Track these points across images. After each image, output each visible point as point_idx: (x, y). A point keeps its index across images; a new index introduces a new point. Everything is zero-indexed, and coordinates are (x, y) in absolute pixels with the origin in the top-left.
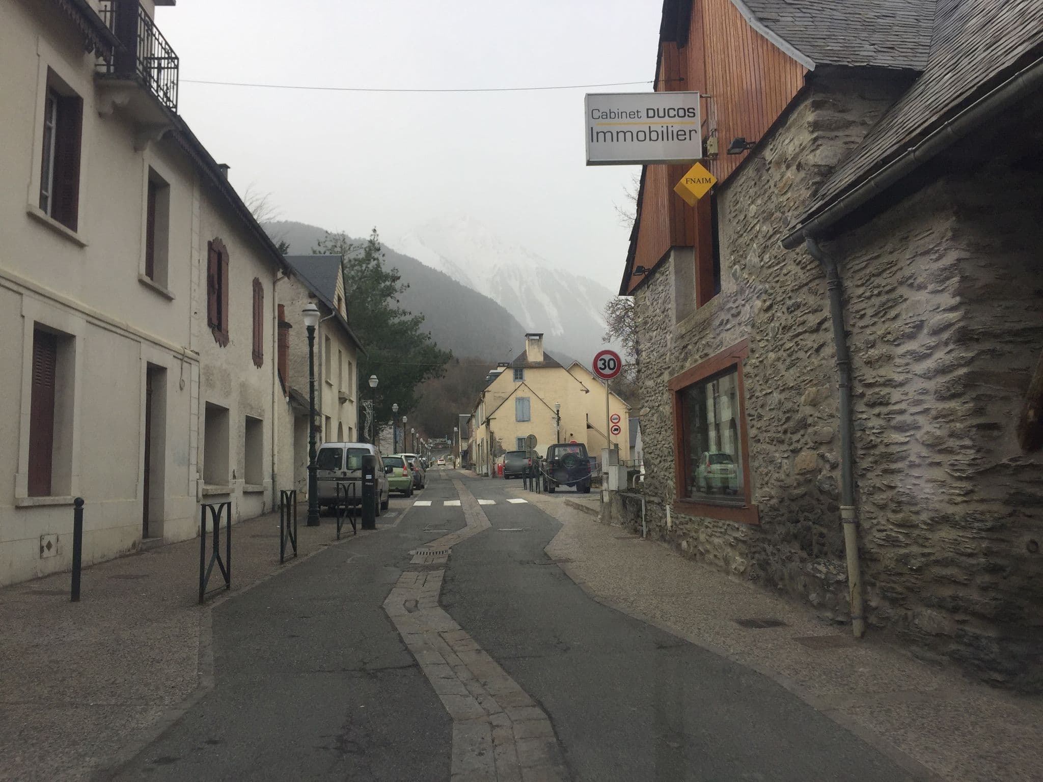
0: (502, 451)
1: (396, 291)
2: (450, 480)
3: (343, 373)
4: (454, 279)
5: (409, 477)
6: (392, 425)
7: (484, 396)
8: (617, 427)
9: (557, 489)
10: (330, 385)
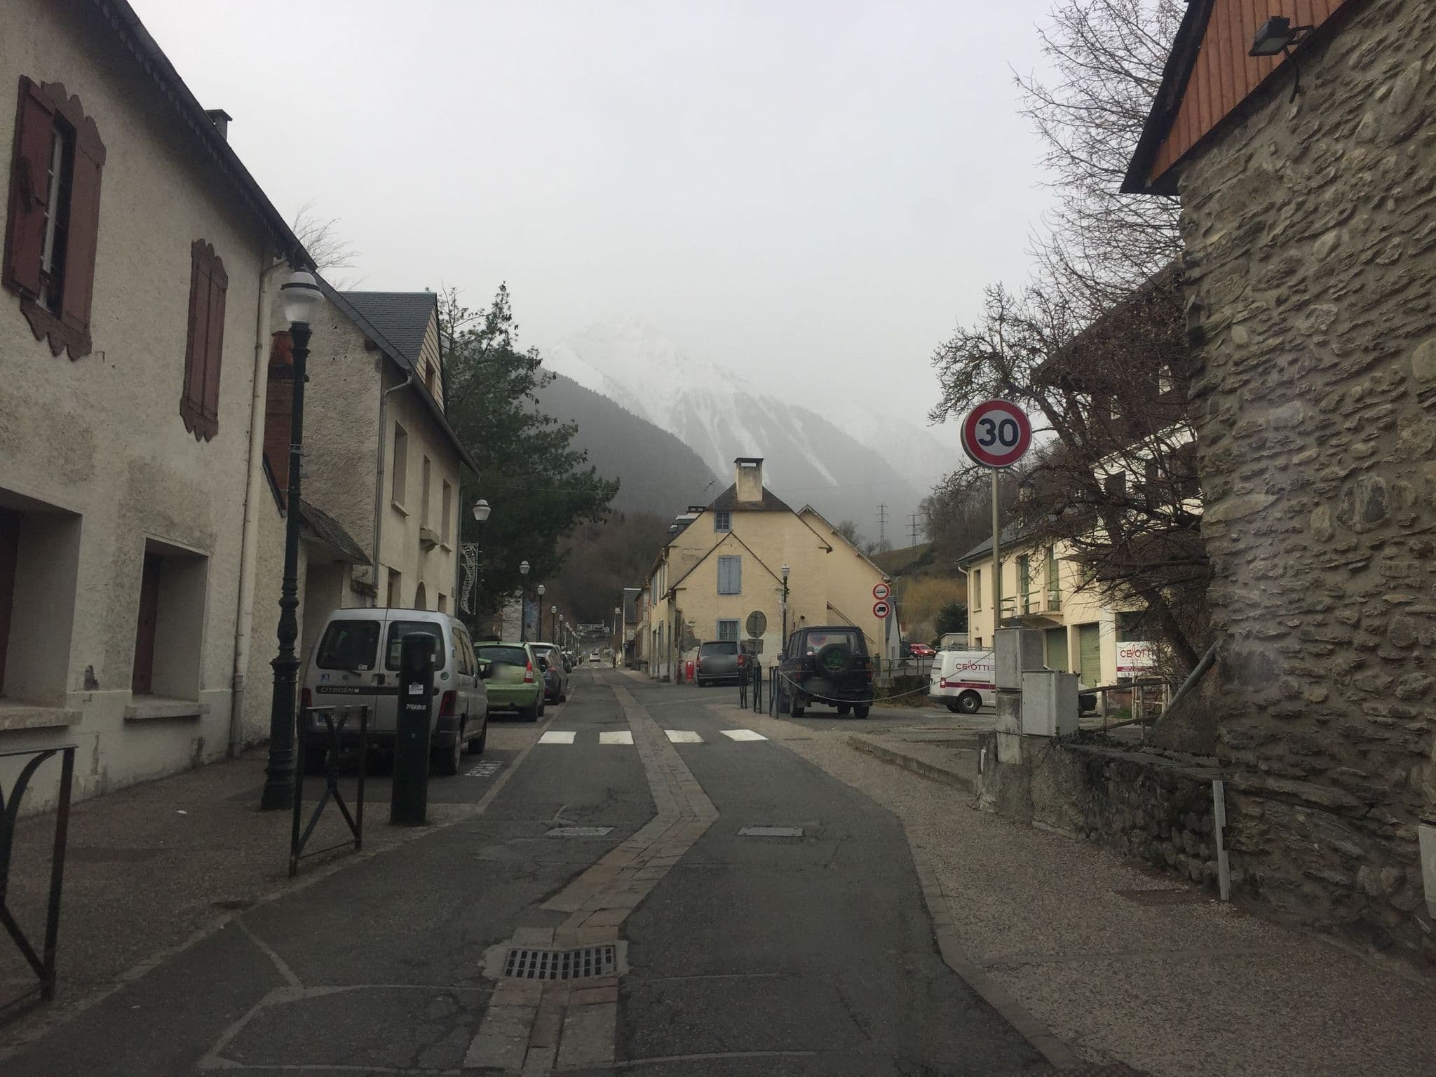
0: (695, 642)
1: (535, 385)
2: (607, 686)
3: (431, 499)
4: (621, 407)
5: (537, 684)
6: (519, 597)
7: (667, 554)
8: (884, 606)
9: (807, 709)
10: (403, 515)
